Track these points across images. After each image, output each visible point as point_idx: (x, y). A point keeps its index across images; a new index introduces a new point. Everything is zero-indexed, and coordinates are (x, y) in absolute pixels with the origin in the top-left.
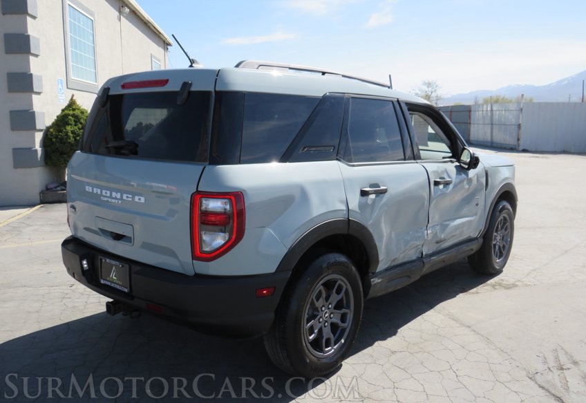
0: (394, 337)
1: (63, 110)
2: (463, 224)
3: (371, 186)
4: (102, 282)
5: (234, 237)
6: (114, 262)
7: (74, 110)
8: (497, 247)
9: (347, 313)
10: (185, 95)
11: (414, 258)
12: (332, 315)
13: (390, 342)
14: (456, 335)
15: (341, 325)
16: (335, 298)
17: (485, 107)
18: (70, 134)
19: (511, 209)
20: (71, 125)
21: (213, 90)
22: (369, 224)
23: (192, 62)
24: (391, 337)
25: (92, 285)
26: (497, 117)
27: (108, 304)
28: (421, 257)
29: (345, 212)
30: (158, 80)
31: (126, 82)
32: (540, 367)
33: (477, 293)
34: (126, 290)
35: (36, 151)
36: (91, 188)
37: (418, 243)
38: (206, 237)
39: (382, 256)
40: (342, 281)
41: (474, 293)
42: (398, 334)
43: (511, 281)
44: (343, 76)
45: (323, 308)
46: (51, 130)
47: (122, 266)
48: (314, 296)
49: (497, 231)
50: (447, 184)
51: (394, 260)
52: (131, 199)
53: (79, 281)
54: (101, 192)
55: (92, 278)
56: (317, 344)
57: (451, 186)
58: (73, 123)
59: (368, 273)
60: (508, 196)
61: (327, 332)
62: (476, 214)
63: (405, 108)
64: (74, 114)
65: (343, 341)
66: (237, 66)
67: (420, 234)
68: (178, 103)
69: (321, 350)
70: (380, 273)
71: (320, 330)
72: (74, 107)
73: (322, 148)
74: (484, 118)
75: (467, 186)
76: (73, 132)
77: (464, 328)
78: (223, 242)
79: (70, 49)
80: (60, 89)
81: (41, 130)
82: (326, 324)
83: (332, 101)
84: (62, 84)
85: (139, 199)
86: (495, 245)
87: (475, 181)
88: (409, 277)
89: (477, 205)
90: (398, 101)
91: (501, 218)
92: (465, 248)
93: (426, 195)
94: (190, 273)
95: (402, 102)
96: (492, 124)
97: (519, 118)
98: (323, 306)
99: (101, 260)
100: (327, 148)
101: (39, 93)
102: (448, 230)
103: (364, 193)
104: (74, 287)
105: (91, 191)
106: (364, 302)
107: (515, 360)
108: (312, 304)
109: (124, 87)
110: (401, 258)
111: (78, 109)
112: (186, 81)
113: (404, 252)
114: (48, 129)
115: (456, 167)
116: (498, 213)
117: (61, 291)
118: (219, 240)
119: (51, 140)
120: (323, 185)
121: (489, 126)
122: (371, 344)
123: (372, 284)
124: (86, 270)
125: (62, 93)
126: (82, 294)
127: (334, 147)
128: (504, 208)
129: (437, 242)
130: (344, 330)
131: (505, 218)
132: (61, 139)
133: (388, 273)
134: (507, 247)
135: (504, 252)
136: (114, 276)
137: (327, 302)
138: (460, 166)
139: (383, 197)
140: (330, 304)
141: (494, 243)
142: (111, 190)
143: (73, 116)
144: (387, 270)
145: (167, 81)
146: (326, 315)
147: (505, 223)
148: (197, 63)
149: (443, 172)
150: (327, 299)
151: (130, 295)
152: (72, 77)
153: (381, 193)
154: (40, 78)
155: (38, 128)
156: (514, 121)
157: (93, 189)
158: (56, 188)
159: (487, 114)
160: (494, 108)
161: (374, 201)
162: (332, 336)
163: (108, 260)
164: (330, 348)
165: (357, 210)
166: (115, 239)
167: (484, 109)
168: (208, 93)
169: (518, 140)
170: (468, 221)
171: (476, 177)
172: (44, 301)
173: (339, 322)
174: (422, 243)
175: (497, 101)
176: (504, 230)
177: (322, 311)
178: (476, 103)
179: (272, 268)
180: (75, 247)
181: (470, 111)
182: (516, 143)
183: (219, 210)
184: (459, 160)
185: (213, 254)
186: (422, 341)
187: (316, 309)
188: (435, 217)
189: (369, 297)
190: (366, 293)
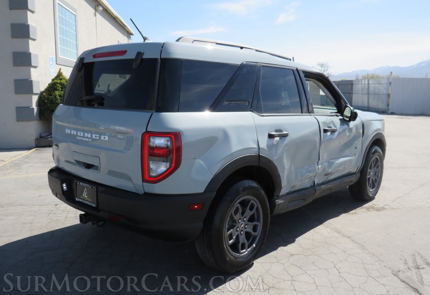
0: (293, 244)
1: (53, 80)
2: (345, 162)
3: (276, 131)
4: (77, 199)
5: (173, 165)
6: (85, 185)
7: (61, 79)
8: (371, 180)
9: (258, 225)
10: (139, 61)
11: (308, 186)
12: (246, 226)
13: (290, 248)
14: (339, 243)
15: (253, 233)
16: (249, 213)
17: (363, 81)
18: (58, 97)
19: (381, 152)
20: (58, 90)
21: (159, 57)
22: (274, 159)
23: (145, 39)
24: (290, 244)
25: (70, 202)
26: (372, 89)
27: (81, 216)
28: (314, 186)
29: (256, 150)
30: (120, 51)
31: (96, 53)
32: (402, 267)
33: (355, 213)
34: (94, 205)
35: (33, 109)
36: (69, 131)
37: (311, 175)
38: (152, 166)
39: (284, 183)
40: (254, 201)
41: (353, 214)
42: (296, 242)
43: (381, 205)
44: (257, 51)
45: (240, 221)
46: (44, 94)
47: (92, 188)
48: (233, 211)
49: (370, 168)
50: (333, 132)
51: (294, 187)
52: (98, 138)
53: (60, 199)
54: (77, 133)
55: (69, 197)
56: (235, 247)
57: (336, 133)
58: (60, 89)
59: (274, 196)
60: (379, 142)
61: (243, 239)
62: (355, 155)
63: (302, 75)
64: (61, 83)
65: (254, 245)
66: (177, 41)
67: (313, 168)
68: (134, 67)
69: (238, 252)
70: (283, 196)
71: (237, 237)
72: (61, 77)
73: (240, 102)
74: (362, 89)
75: (348, 134)
76: (60, 96)
77: (345, 238)
78: (165, 169)
79: (58, 35)
80: (51, 65)
81: (36, 94)
82: (242, 232)
83: (248, 68)
84: (52, 61)
85: (105, 138)
86: (369, 178)
87: (354, 130)
88: (304, 199)
89: (356, 148)
90: (297, 70)
91: (374, 158)
92: (346, 180)
93: (317, 139)
94: (141, 192)
95: (300, 70)
96: (368, 94)
97: (388, 90)
98: (240, 219)
99: (76, 183)
100: (244, 102)
101: (35, 67)
102: (334, 166)
103: (271, 136)
104: (58, 206)
105: (69, 132)
106: (271, 218)
107: (384, 262)
108: (232, 217)
109: (94, 56)
110: (299, 185)
111: (64, 79)
112: (140, 51)
113: (301, 181)
114: (42, 93)
115: (340, 119)
116: (372, 155)
117: (49, 209)
118: (162, 168)
119: (44, 101)
120: (239, 129)
121: (367, 95)
122: (276, 249)
123: (277, 204)
124: (66, 191)
125: (53, 68)
126: (64, 211)
127: (249, 102)
128: (376, 151)
129: (326, 175)
130: (255, 238)
131: (377, 159)
132: (51, 101)
133: (289, 196)
134: (378, 180)
135: (376, 184)
136: (85, 195)
137: (242, 216)
138: (343, 119)
139: (285, 139)
140: (245, 217)
141: (369, 177)
142: (84, 131)
143: (60, 84)
144: (288, 194)
145: (125, 52)
146: (242, 226)
147: (376, 163)
148: (148, 40)
149: (330, 123)
150: (243, 214)
151: (96, 209)
152: (60, 56)
153: (284, 137)
154: (37, 56)
155: (35, 92)
156: (385, 92)
157: (71, 132)
158: (47, 136)
159: (365, 86)
160: (370, 82)
161: (278, 142)
162: (246, 241)
163: (81, 183)
164: (245, 250)
165: (266, 148)
166: (86, 168)
167: (363, 83)
168: (156, 60)
169: (388, 105)
170: (349, 160)
171: (355, 127)
172: (35, 216)
173: (252, 231)
174: (314, 175)
175: (372, 77)
176: (375, 168)
177: (239, 223)
178: (357, 79)
179: (201, 190)
180: (58, 174)
181: (352, 84)
182: (386, 108)
183: (163, 146)
184: (342, 115)
185: (158, 178)
186: (314, 247)
187: (234, 221)
188: (324, 156)
189: (274, 214)
190: (272, 211)
